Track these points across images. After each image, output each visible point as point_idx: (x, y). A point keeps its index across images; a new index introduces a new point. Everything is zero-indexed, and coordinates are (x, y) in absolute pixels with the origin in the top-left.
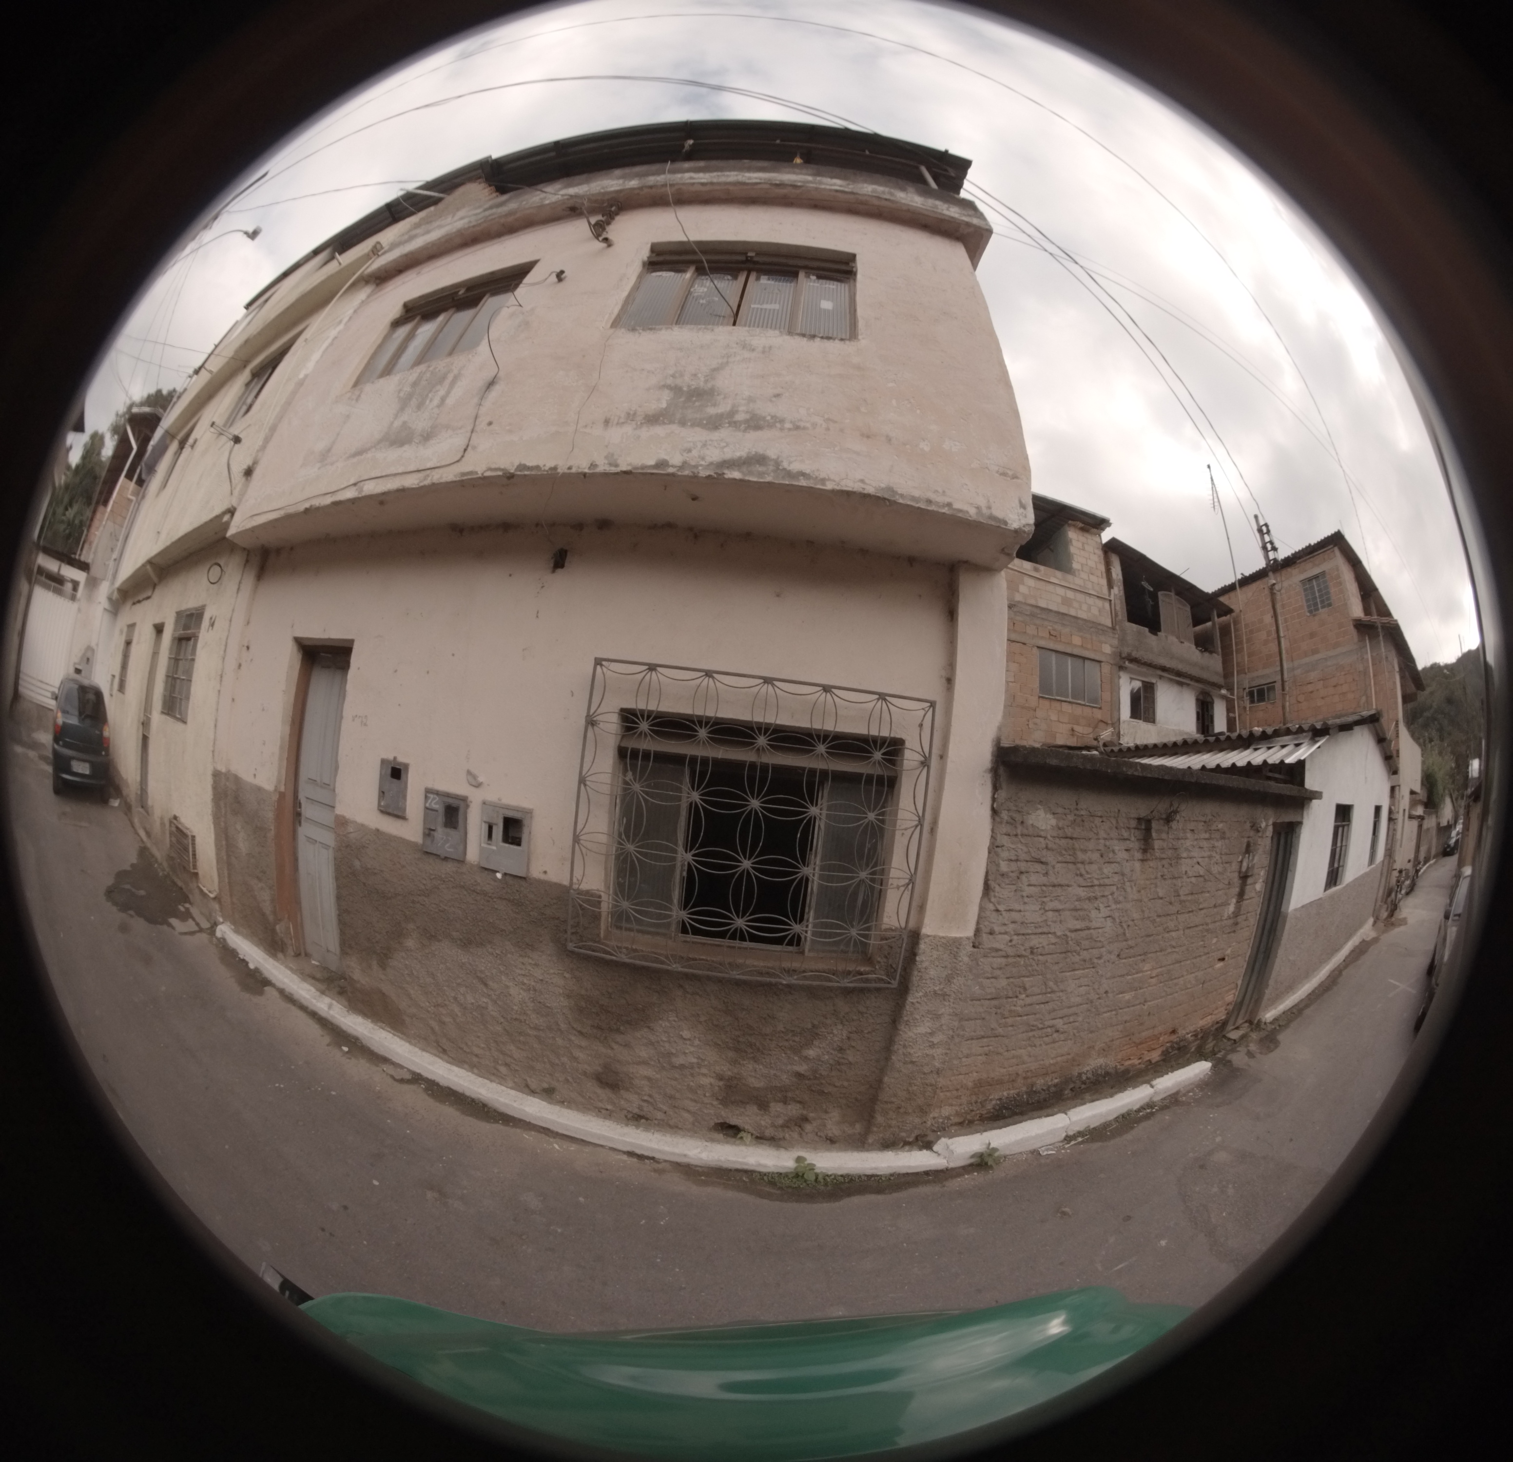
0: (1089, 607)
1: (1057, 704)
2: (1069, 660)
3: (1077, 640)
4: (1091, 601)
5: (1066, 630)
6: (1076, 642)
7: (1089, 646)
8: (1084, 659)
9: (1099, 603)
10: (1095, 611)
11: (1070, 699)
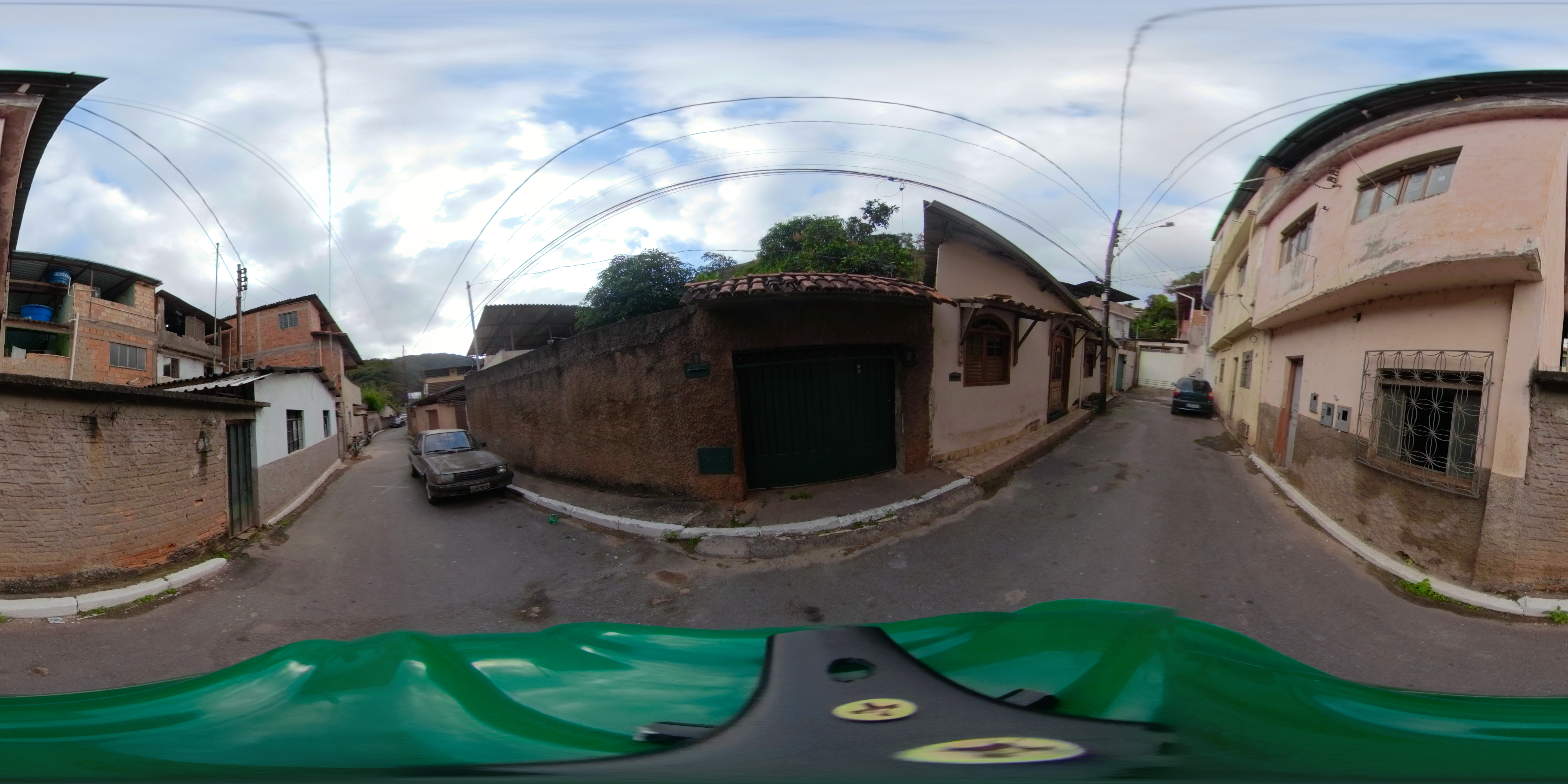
0: (142, 323)
1: (121, 370)
2: (128, 348)
3: (133, 338)
4: (143, 320)
5: (128, 334)
6: (133, 340)
7: (140, 341)
8: (137, 347)
9: (149, 321)
10: (145, 325)
11: (128, 367)
